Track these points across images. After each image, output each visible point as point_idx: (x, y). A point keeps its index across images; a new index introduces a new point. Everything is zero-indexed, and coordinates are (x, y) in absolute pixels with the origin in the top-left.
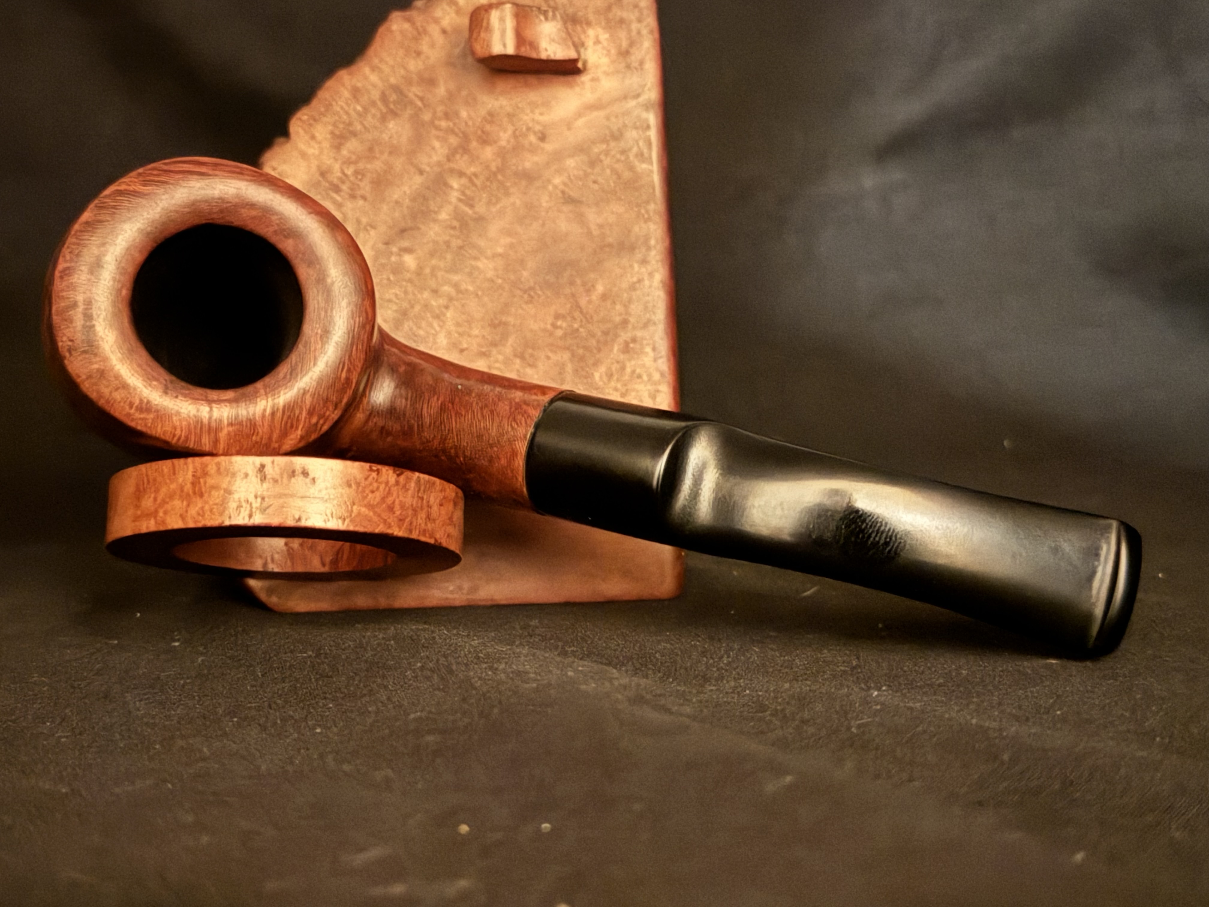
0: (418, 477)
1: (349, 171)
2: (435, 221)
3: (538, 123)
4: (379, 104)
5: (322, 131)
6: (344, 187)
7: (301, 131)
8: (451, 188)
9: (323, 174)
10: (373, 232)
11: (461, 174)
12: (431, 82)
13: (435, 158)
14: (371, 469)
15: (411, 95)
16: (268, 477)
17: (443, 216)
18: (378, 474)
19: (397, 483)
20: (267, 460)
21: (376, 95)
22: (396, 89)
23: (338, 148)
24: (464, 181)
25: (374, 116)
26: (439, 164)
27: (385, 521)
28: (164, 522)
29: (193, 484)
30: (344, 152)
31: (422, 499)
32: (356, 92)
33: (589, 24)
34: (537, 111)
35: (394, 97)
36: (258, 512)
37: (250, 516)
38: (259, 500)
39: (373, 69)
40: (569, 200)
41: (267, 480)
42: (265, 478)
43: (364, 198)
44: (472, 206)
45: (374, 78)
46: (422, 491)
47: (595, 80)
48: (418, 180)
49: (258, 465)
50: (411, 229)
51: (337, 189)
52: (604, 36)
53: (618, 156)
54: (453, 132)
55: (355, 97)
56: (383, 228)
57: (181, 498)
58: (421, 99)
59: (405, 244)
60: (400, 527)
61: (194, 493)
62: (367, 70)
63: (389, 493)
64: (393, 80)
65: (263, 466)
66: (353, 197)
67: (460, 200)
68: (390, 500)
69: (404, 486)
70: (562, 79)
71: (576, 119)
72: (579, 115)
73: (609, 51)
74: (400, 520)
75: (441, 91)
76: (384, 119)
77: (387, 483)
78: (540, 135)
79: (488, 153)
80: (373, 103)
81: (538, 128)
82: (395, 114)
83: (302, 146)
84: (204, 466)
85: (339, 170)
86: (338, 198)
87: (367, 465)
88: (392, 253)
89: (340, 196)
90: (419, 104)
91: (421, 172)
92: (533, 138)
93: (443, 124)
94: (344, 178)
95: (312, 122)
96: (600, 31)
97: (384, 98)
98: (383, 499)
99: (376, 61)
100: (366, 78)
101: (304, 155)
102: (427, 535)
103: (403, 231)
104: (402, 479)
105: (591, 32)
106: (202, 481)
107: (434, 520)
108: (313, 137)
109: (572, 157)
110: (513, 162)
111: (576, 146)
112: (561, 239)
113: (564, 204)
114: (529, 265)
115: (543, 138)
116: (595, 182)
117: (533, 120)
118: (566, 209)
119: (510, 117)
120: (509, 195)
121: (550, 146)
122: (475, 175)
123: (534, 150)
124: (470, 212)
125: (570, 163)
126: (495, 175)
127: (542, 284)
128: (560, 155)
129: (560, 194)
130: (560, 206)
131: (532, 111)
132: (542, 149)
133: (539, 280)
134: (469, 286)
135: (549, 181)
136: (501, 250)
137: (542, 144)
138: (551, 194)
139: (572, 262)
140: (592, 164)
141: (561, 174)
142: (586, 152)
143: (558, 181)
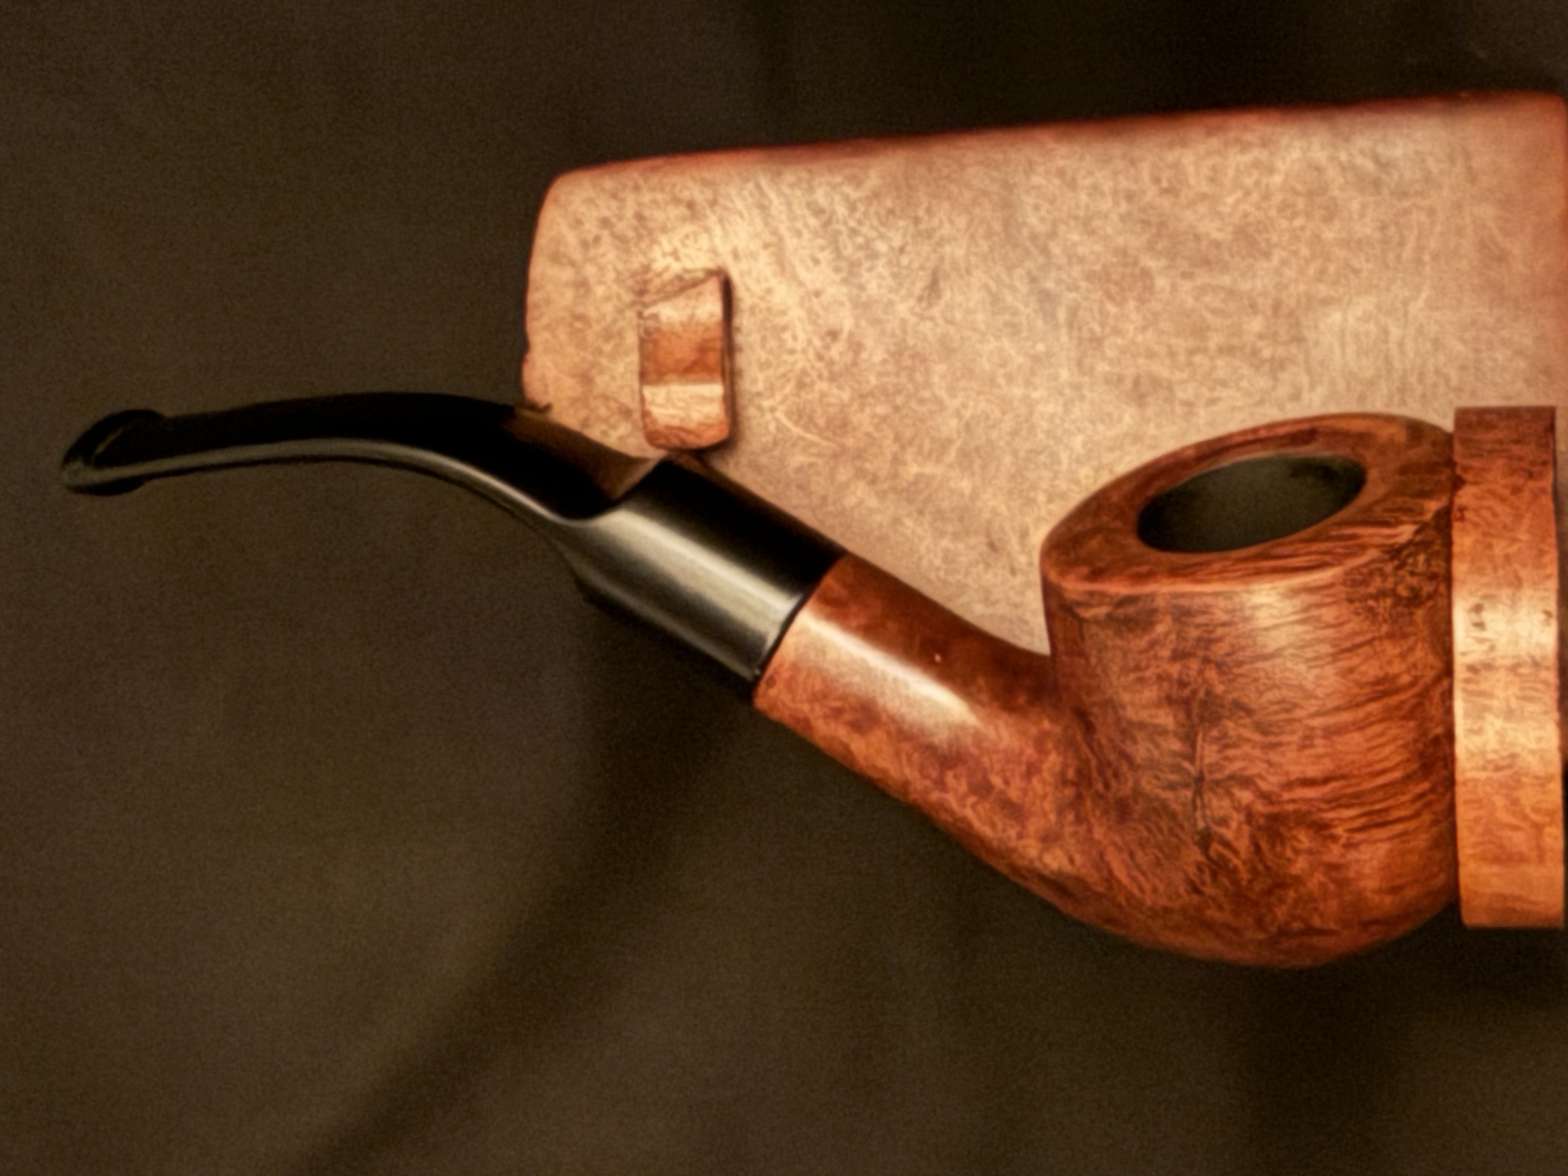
2: (975, 496)
3: (809, 342)
8: (919, 475)
11: (896, 460)
14: (1462, 519)
16: (1485, 658)
17: (965, 485)
24: (909, 456)
26: (882, 496)
27: (1537, 497)
28: (1550, 813)
33: (646, 269)
40: (934, 288)
41: (1491, 660)
42: (1488, 664)
44: (949, 441)
47: (736, 255)
48: (909, 524)
49: (1467, 675)
50: (988, 534)
52: (666, 243)
53: (858, 215)
56: (991, 578)
59: (1012, 544)
61: (1510, 767)
65: (1469, 668)
67: (939, 460)
68: (1504, 493)
69: (1478, 474)
71: (801, 284)
72: (794, 279)
73: (687, 236)
77: (1479, 497)
78: (829, 340)
79: (863, 420)
81: (817, 343)
84: (1469, 755)
87: (1457, 526)
91: (898, 520)
92: (836, 351)
96: (656, 253)
103: (992, 546)
105: (658, 266)
109: (862, 287)
110: (873, 380)
111: (844, 281)
112: (995, 299)
113: (939, 297)
114: (1041, 347)
115: (833, 335)
116: (902, 250)
117: (804, 352)
118: (947, 295)
119: (801, 385)
120: (928, 385)
121: (846, 321)
122: (897, 439)
123: (856, 347)
124: (958, 443)
125: (873, 288)
126: (896, 409)
127: (1070, 325)
128: (862, 306)
129: (924, 304)
130: (942, 303)
131: (792, 352)
132: (851, 335)
133: (1064, 331)
134: (1078, 442)
135: (904, 323)
136: (1017, 391)
137: (844, 335)
138: (922, 318)
139: (1033, 280)
140: (874, 256)
141: (890, 303)
142: (854, 265)
143: (903, 308)
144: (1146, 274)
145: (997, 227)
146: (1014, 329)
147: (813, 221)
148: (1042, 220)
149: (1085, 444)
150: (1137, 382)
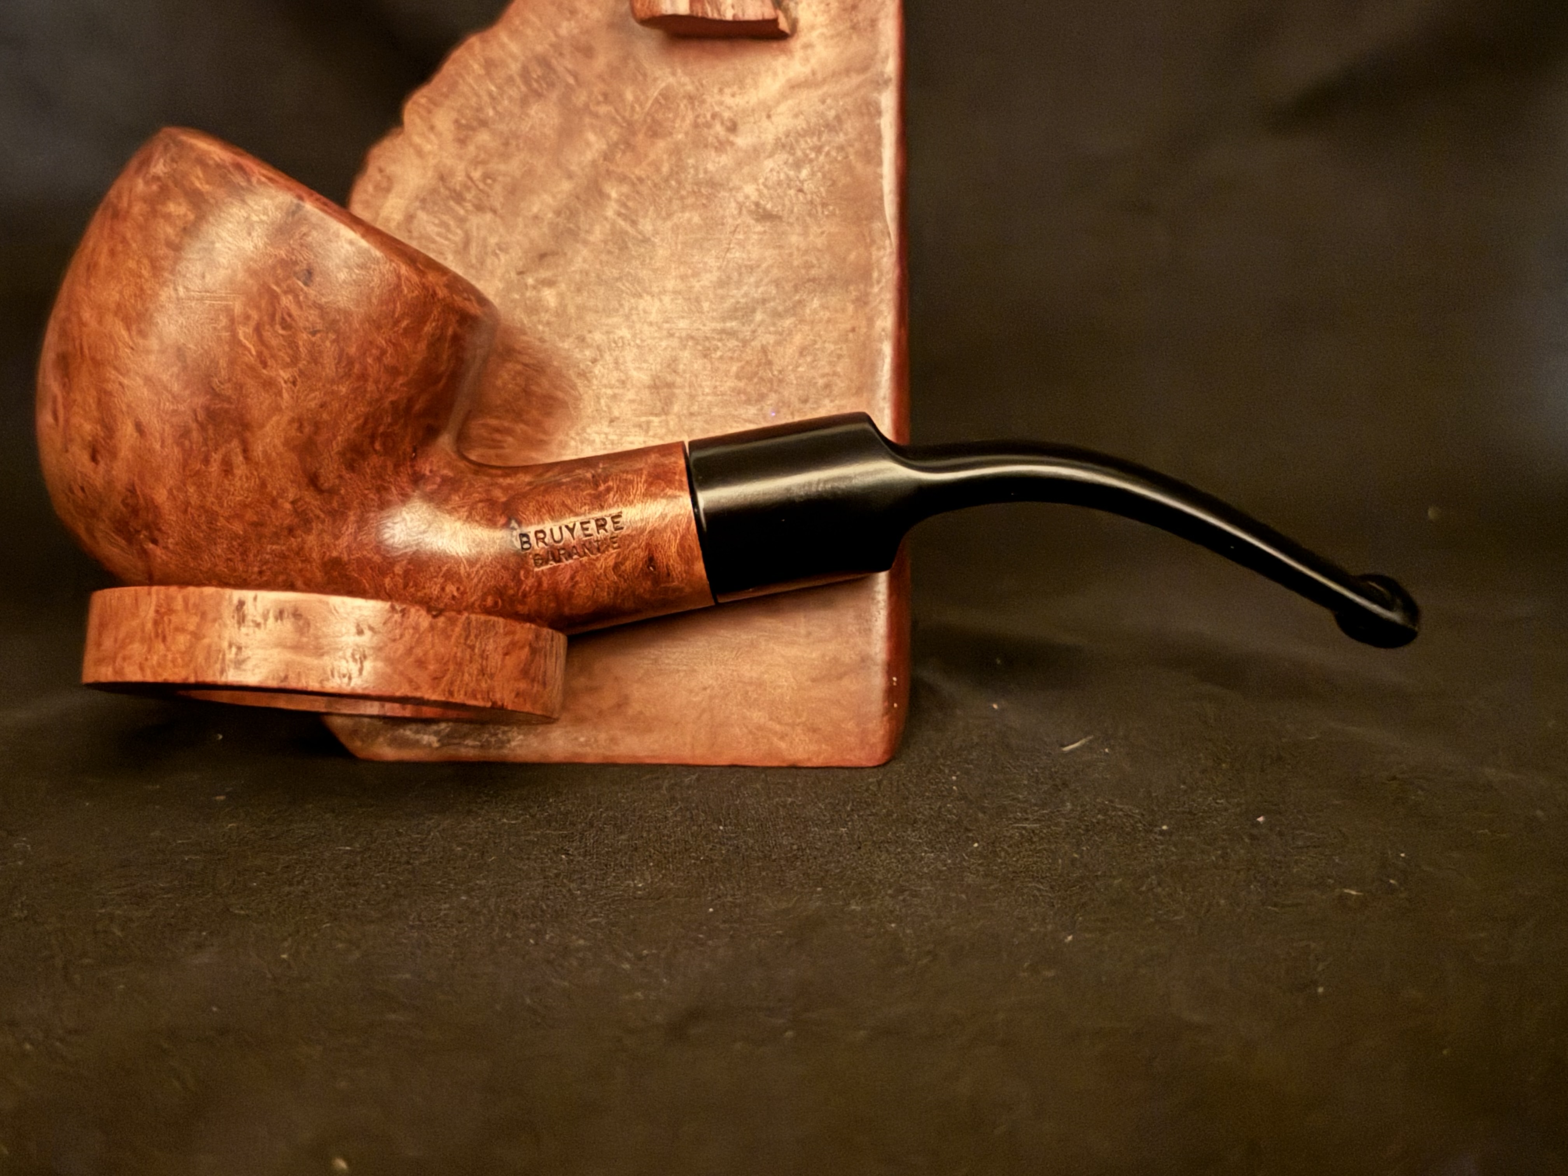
0: (468, 618)
1: (477, 174)
2: (585, 243)
3: (728, 108)
4: (518, 80)
5: (444, 120)
6: (469, 196)
7: (418, 121)
8: (609, 197)
9: (442, 178)
10: (503, 257)
11: (623, 179)
12: (587, 52)
13: (589, 156)
14: (393, 610)
15: (560, 69)
16: (249, 618)
17: (596, 236)
18: (403, 616)
19: (432, 628)
20: (248, 595)
21: (514, 68)
22: (543, 61)
23: (462, 142)
24: (625, 189)
25: (511, 98)
26: (594, 164)
27: (410, 681)
28: (122, 671)
29: (156, 623)
30: (471, 149)
31: (472, 648)
32: (490, 65)
34: (728, 91)
35: (537, 72)
36: (233, 665)
37: (222, 671)
38: (234, 650)
39: (515, 33)
40: (765, 216)
41: (246, 623)
42: (243, 621)
43: (494, 211)
44: (634, 223)
45: (514, 47)
46: (472, 637)
47: (808, 46)
48: (566, 186)
49: (235, 601)
50: (554, 253)
51: (459, 198)
53: (834, 153)
54: (614, 121)
55: (488, 73)
56: (516, 253)
57: (143, 641)
58: (576, 76)
59: (545, 274)
60: (434, 688)
61: (157, 636)
62: (504, 37)
63: (419, 642)
64: (539, 49)
65: (241, 604)
66: (479, 208)
67: (619, 214)
68: (419, 652)
69: (444, 631)
70: (763, 44)
71: (778, 103)
72: (783, 96)
74: (435, 678)
75: (600, 63)
76: (524, 102)
77: (416, 628)
78: (729, 124)
79: (659, 149)
80: (510, 80)
81: (726, 115)
82: (539, 95)
83: (417, 140)
84: (169, 599)
85: (463, 174)
86: (462, 212)
88: (526, 286)
89: (464, 208)
90: (571, 81)
91: (570, 176)
92: (719, 129)
93: (603, 109)
94: (470, 183)
95: (432, 106)
97: (525, 73)
98: (410, 651)
99: (517, 22)
100: (503, 46)
101: (420, 153)
102: (479, 696)
103: (542, 256)
104: (441, 621)
106: (166, 619)
107: (492, 676)
108: (432, 128)
109: (771, 156)
110: (691, 161)
111: (778, 139)
112: (751, 269)
113: (757, 220)
114: (706, 305)
115: (733, 128)
116: (801, 190)
117: (721, 103)
118: (759, 228)
119: (691, 98)
120: (684, 209)
121: (743, 141)
122: (641, 180)
123: (721, 146)
124: (631, 230)
125: (769, 164)
126: (667, 180)
127: (723, 331)
128: (756, 153)
129: (753, 207)
130: (752, 222)
131: (721, 91)
132: (732, 144)
133: (719, 326)
134: (625, 332)
135: (739, 189)
136: (670, 284)
137: (732, 138)
138: (740, 206)
139: (764, 301)
140: (798, 165)
141: (755, 179)
142: (792, 150)
143: (750, 189)
144: (762, 397)
145: (814, 272)
146: (723, 283)
147: (831, 114)
148: (815, 312)
149: (622, 338)
150: (670, 385)
